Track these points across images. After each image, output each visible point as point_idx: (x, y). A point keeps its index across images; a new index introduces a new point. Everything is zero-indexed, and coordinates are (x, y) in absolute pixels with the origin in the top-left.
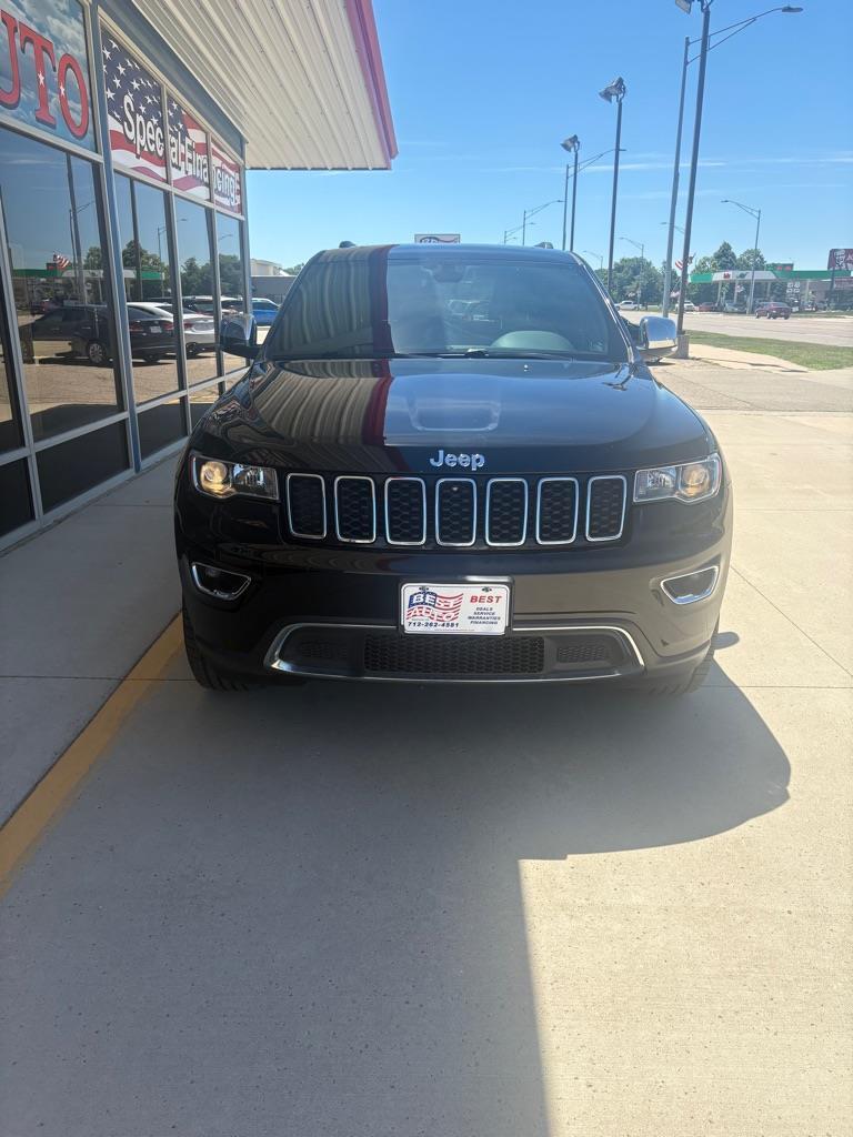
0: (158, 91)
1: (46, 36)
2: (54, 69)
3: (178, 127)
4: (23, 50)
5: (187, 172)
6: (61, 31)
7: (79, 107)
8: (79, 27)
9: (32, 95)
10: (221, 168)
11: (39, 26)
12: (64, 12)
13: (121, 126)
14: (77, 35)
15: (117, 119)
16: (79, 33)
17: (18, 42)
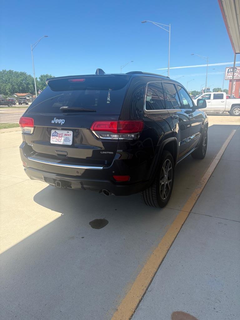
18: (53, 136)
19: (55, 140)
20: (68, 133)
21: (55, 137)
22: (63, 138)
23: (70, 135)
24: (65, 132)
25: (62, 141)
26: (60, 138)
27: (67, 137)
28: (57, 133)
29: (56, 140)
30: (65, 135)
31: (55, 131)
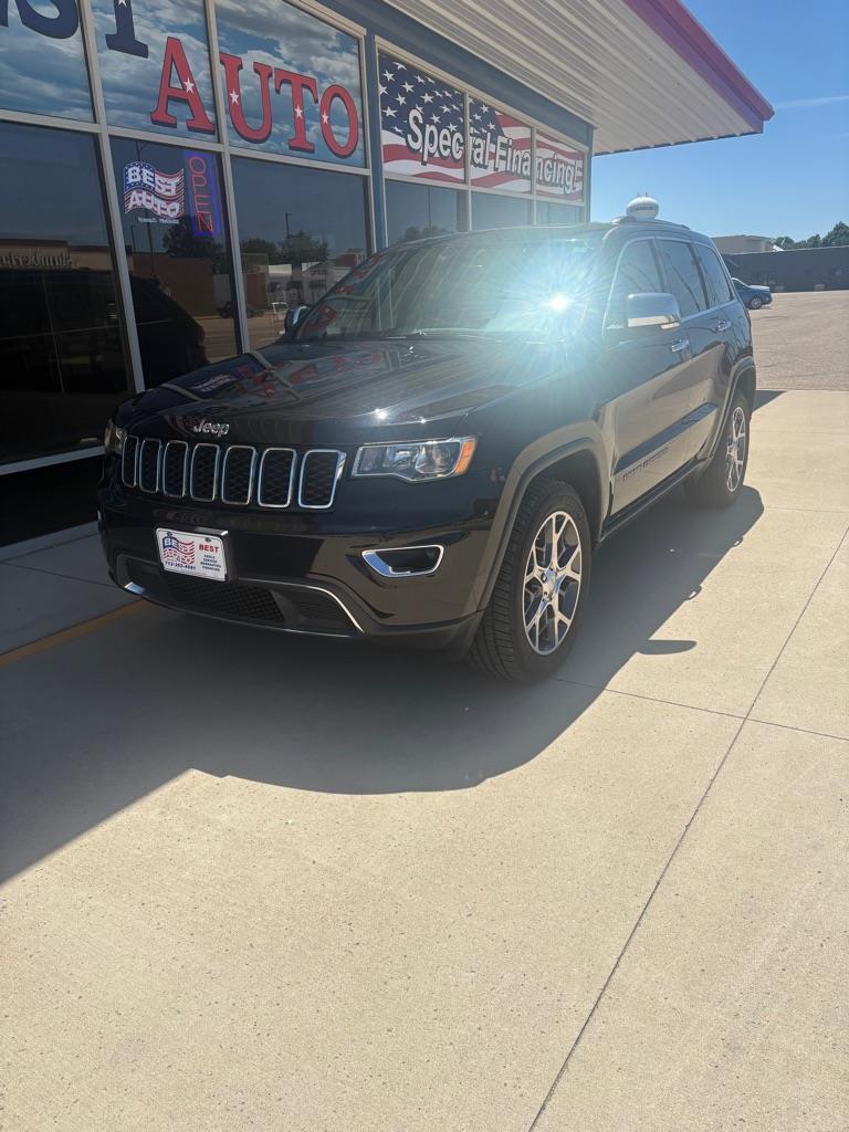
0: (460, 98)
1: (309, 74)
2: (316, 101)
3: (488, 129)
4: (278, 91)
5: (496, 169)
6: (327, 66)
7: (346, 130)
8: (354, 59)
9: (287, 128)
10: (553, 160)
11: (300, 68)
12: (334, 49)
13: (404, 140)
14: (348, 67)
15: (398, 134)
16: (351, 64)
17: (272, 85)
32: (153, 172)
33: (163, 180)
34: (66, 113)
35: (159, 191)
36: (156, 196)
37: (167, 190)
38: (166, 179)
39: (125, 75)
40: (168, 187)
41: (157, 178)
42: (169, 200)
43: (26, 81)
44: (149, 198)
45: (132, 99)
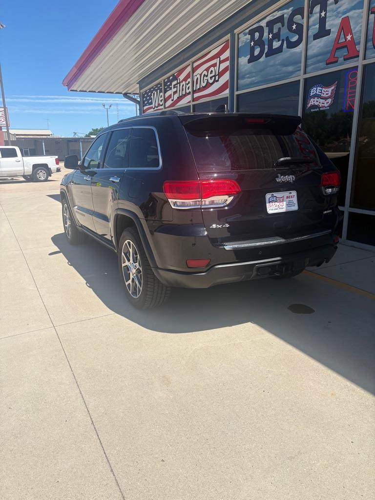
18: (269, 202)
19: (274, 207)
20: (291, 195)
21: (273, 204)
22: (285, 203)
23: (294, 196)
24: (286, 194)
25: (284, 206)
26: (281, 204)
27: (291, 199)
28: (275, 197)
29: (276, 208)
30: (287, 197)
31: (273, 195)
32: (322, 88)
33: (325, 90)
34: (294, 75)
35: (322, 95)
36: (321, 98)
37: (327, 94)
38: (327, 89)
39: (319, 49)
40: (327, 93)
41: (323, 89)
42: (325, 99)
43: (284, 69)
44: (318, 100)
45: (319, 58)
